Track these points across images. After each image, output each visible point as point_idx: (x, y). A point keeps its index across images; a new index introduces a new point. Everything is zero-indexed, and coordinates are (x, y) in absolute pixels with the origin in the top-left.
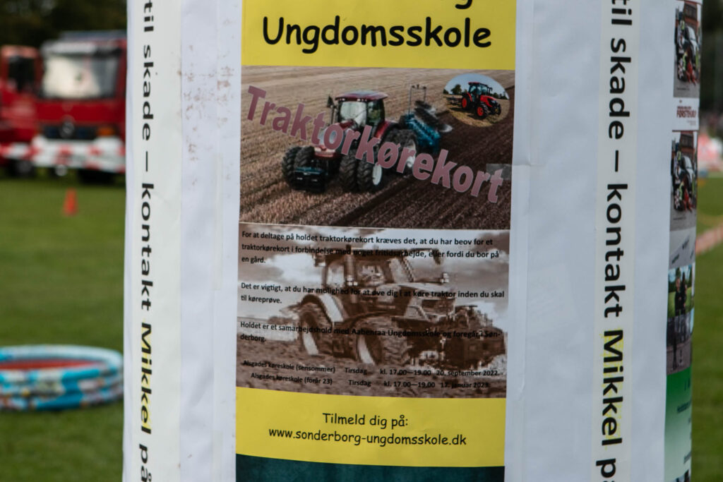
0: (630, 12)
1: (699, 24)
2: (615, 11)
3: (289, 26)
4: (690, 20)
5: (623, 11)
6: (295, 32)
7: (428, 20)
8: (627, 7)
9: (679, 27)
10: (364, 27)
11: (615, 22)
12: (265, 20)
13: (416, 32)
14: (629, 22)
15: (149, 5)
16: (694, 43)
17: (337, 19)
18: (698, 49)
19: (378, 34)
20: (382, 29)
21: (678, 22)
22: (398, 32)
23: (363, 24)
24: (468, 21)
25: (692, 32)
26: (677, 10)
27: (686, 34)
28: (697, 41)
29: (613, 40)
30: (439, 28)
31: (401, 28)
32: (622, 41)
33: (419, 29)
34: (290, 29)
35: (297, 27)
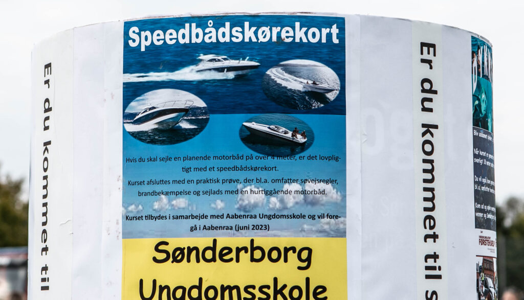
0: (440, 268)
1: (496, 275)
2: (427, 268)
3: (160, 286)
4: (488, 272)
5: (434, 268)
6: (166, 291)
7: (276, 280)
8: (437, 265)
9: (480, 278)
10: (222, 286)
11: (428, 277)
12: (141, 281)
13: (265, 290)
14: (439, 277)
15: (45, 269)
16: (493, 290)
17: (201, 280)
18: (496, 295)
19: (235, 292)
20: (237, 288)
21: (478, 274)
22: (250, 290)
23: (222, 284)
24: (308, 280)
25: (490, 281)
26: (478, 265)
27: (485, 284)
28: (495, 289)
29: (427, 292)
30: (285, 286)
31: (253, 287)
32: (434, 293)
33: (268, 287)
34: (162, 289)
35: (167, 287)
